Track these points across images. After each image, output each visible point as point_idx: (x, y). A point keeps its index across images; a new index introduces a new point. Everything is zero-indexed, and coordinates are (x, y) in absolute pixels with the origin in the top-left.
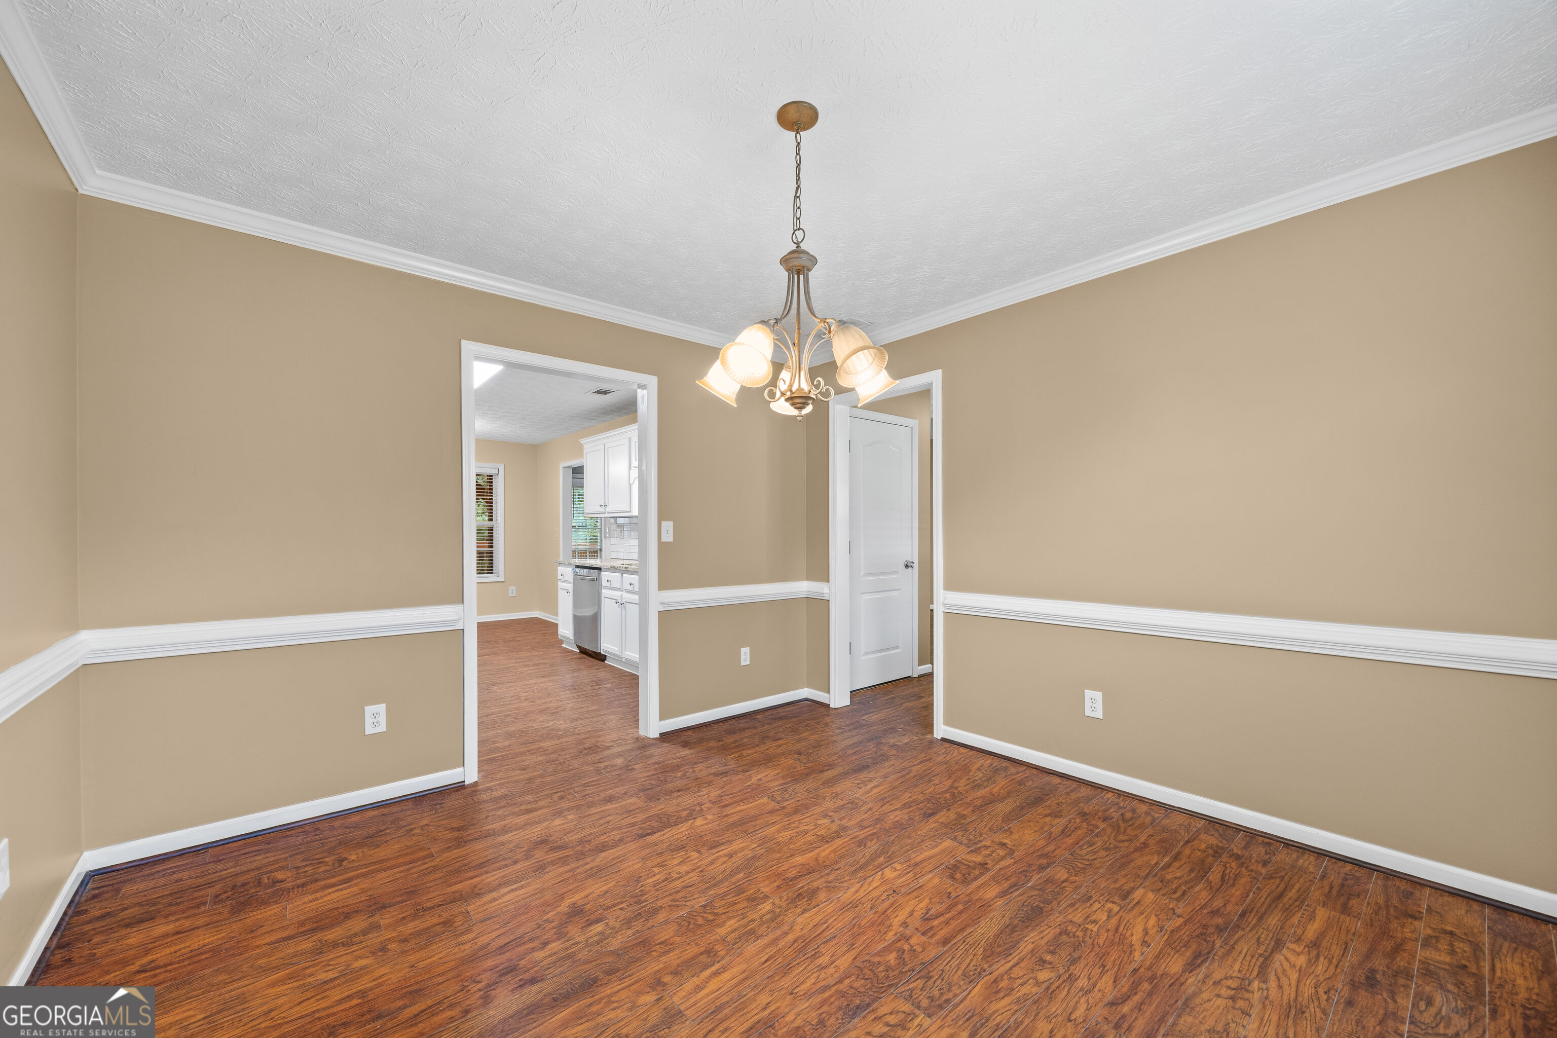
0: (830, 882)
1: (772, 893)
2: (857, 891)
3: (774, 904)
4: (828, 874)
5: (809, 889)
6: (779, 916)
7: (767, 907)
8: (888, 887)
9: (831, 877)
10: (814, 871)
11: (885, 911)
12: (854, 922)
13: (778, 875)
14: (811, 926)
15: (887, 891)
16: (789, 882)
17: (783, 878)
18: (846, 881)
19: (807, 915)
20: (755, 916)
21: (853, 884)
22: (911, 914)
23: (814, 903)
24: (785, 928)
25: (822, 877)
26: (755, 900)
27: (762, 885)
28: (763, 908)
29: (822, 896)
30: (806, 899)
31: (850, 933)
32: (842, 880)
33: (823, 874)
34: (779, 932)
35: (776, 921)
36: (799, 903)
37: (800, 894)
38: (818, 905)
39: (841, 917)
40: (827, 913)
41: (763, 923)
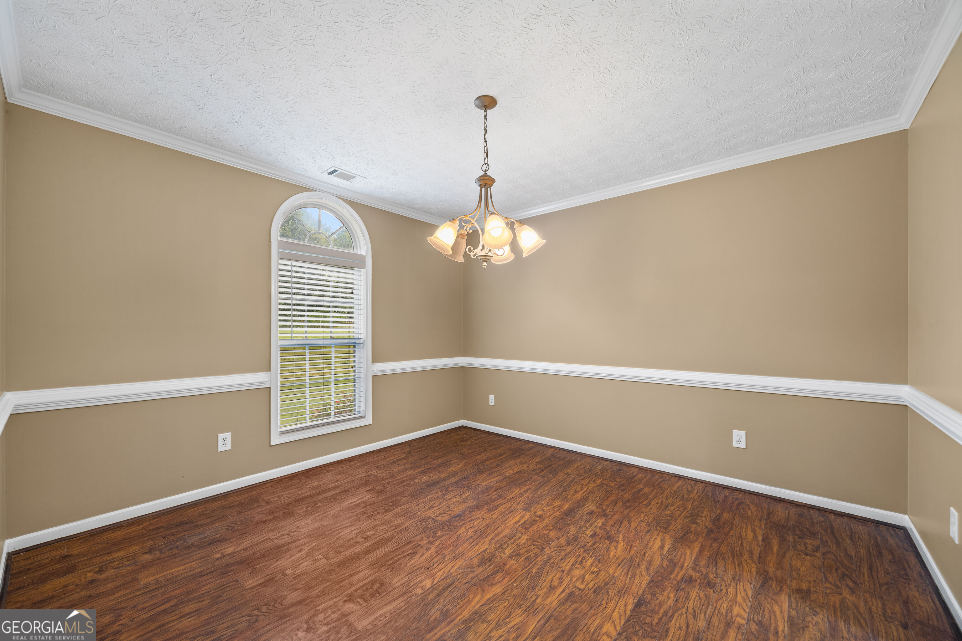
0: (471, 572)
1: (508, 560)
2: (453, 567)
3: (504, 553)
4: (473, 578)
5: (485, 565)
6: (499, 547)
7: (508, 551)
8: (431, 572)
9: (471, 576)
10: (484, 580)
11: (437, 555)
12: (456, 548)
13: (508, 574)
14: (480, 544)
15: (433, 569)
16: (500, 569)
17: (504, 572)
18: (460, 574)
19: (483, 549)
20: (512, 546)
21: (456, 572)
22: (422, 555)
23: (480, 556)
24: (493, 541)
25: (477, 575)
26: (516, 555)
27: (517, 565)
28: (509, 550)
29: (476, 561)
30: (485, 558)
31: (459, 542)
32: (463, 574)
33: (477, 578)
34: (496, 539)
35: (500, 544)
36: (489, 555)
37: (490, 561)
38: (477, 555)
39: (464, 549)
40: (472, 551)
41: (506, 543)
